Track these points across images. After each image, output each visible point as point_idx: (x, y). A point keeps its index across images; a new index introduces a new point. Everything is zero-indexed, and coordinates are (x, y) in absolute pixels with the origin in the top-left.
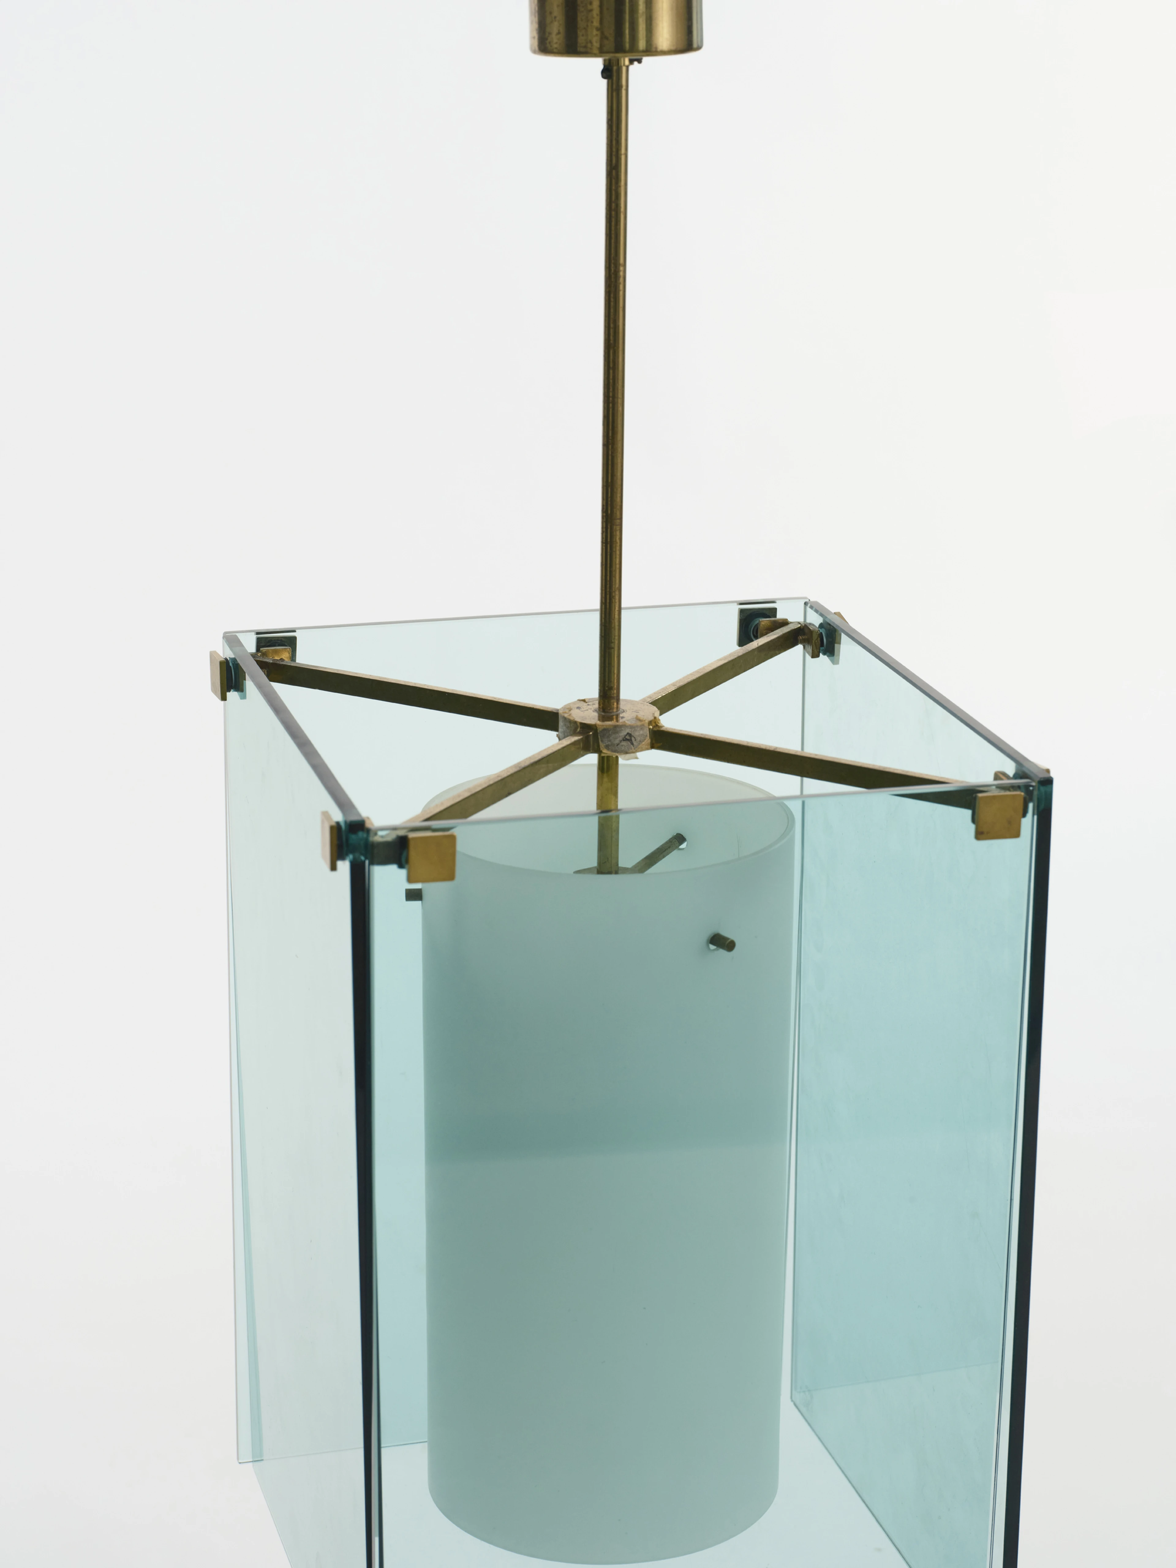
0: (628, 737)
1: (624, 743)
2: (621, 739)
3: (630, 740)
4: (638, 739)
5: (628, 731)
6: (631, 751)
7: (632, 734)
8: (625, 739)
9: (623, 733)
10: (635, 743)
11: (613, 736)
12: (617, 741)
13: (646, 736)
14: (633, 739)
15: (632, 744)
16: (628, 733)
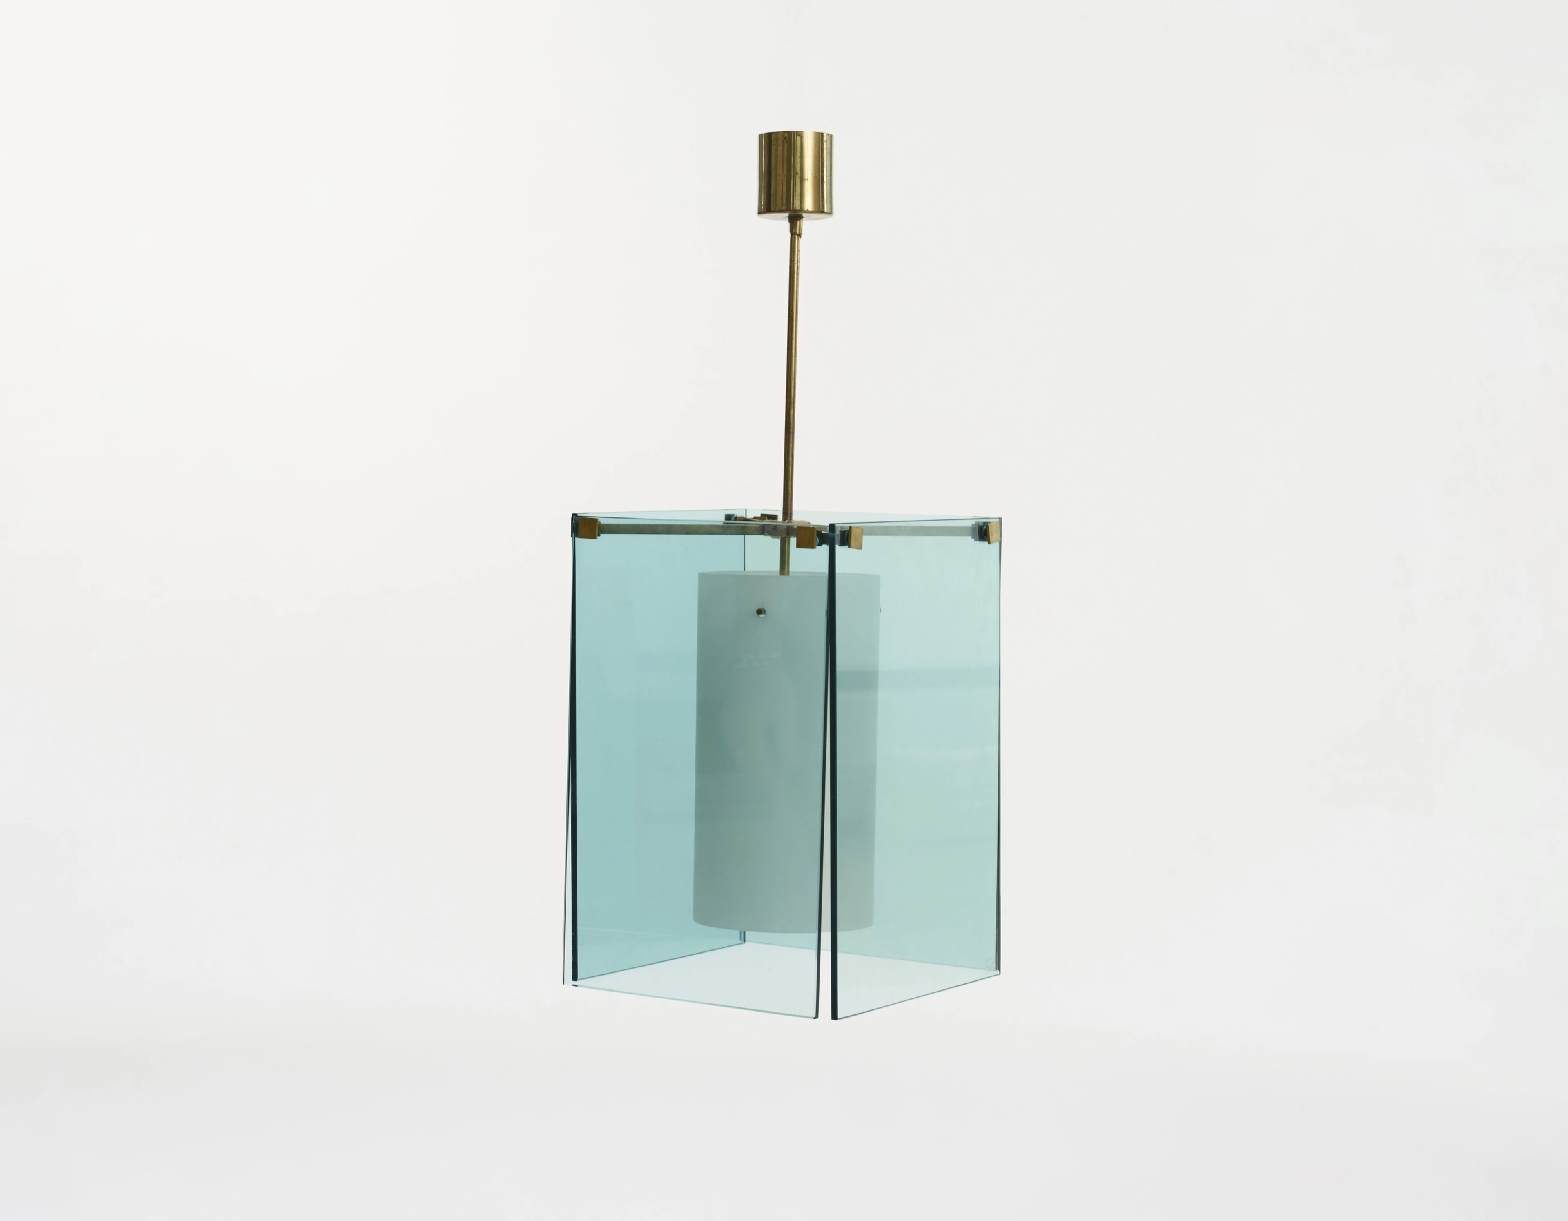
0: (778, 529)
1: (778, 532)
7: (782, 528)
12: (773, 531)
14: (782, 531)
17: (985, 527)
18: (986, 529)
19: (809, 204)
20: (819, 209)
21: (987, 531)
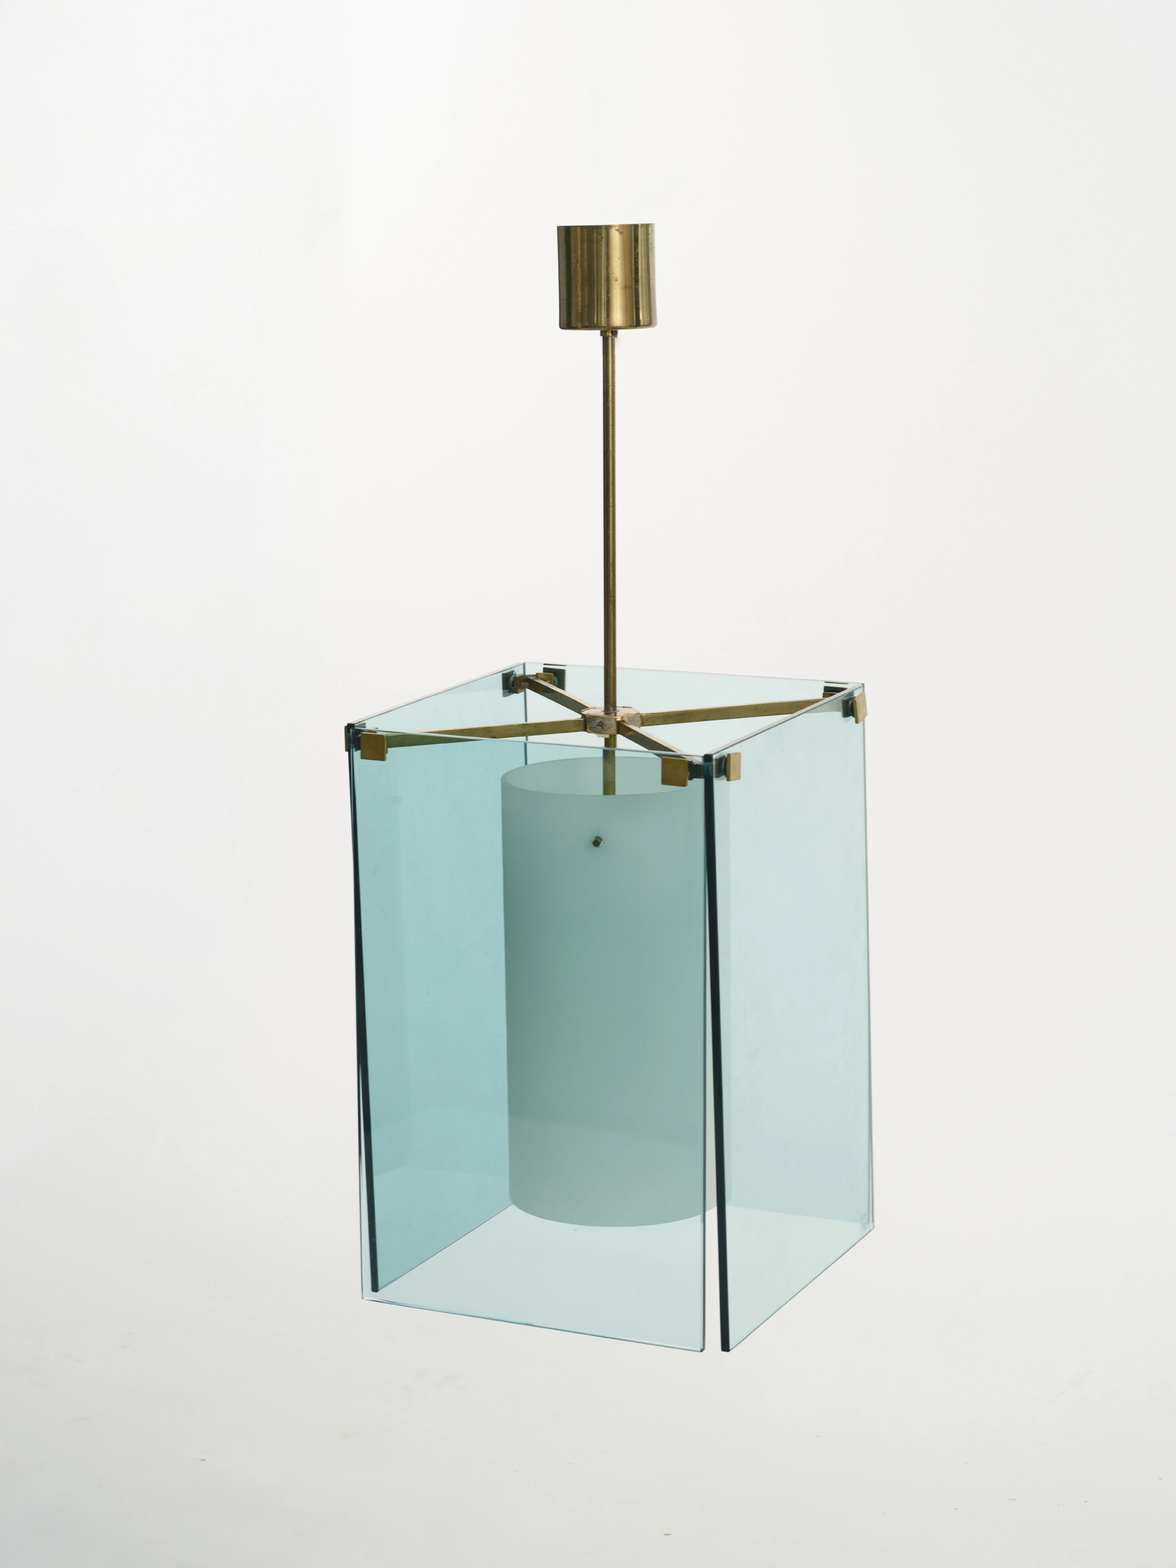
0: (600, 724)
1: (598, 727)
2: (596, 724)
3: (602, 726)
4: (607, 726)
5: (600, 720)
6: (602, 732)
7: (604, 722)
8: (598, 725)
9: (598, 721)
10: (605, 728)
11: (593, 722)
12: (594, 726)
13: (614, 725)
14: (604, 725)
15: (603, 728)
16: (600, 722)
17: (851, 702)
18: (852, 704)
19: (618, 317)
20: (635, 323)
21: (854, 708)
